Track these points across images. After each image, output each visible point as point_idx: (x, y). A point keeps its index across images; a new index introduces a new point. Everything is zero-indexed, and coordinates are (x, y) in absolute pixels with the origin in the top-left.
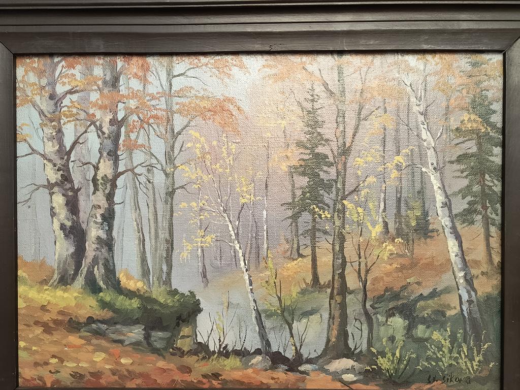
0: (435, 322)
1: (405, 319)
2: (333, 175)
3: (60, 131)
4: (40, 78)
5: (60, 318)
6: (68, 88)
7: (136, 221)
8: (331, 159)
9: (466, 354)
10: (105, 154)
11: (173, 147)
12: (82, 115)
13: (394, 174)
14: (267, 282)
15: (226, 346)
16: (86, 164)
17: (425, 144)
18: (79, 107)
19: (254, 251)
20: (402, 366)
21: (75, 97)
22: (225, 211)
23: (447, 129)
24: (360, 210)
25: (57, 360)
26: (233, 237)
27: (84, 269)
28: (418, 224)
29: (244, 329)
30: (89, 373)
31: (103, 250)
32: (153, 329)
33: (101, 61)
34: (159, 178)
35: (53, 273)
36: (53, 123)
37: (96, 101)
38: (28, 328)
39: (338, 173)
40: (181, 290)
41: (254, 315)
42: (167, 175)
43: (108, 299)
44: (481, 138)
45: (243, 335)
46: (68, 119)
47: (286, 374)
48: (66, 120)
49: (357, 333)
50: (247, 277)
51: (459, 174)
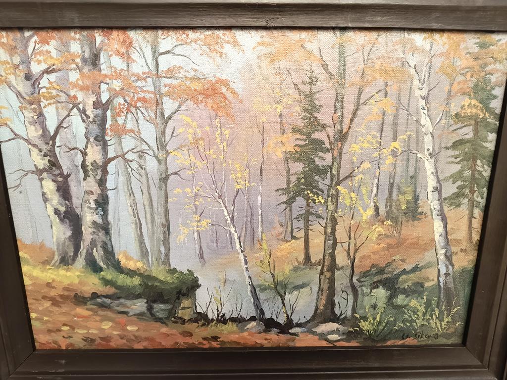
0: (414, 292)
1: (388, 290)
2: (328, 161)
3: (41, 114)
4: (11, 56)
5: (66, 293)
6: (44, 67)
7: (131, 206)
8: (327, 145)
9: (437, 316)
10: (92, 139)
11: (163, 133)
12: (63, 98)
13: (390, 160)
14: (261, 261)
15: (224, 315)
16: (74, 149)
17: (423, 129)
18: (58, 88)
19: (248, 234)
20: (381, 327)
21: (53, 77)
22: (220, 197)
23: (447, 114)
24: (353, 195)
25: (68, 328)
26: (229, 221)
27: (83, 251)
28: (408, 208)
29: (240, 301)
30: (99, 337)
31: (100, 234)
32: (155, 302)
33: (78, 36)
34: (151, 164)
35: (54, 254)
36: (33, 106)
37: (77, 81)
38: (37, 302)
39: (333, 159)
40: (179, 269)
41: (249, 288)
42: (159, 161)
43: (109, 277)
44: (478, 124)
45: (239, 306)
46: (49, 102)
47: (278, 335)
48: (46, 102)
49: (343, 303)
50: (242, 257)
51: (453, 159)
